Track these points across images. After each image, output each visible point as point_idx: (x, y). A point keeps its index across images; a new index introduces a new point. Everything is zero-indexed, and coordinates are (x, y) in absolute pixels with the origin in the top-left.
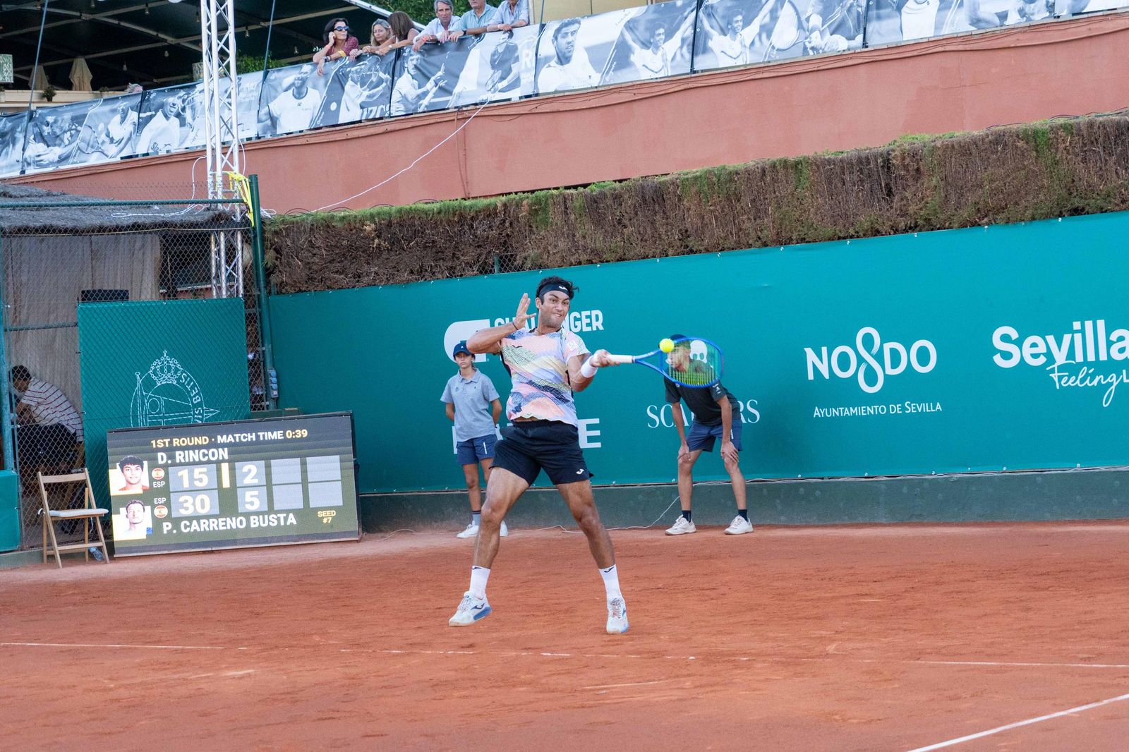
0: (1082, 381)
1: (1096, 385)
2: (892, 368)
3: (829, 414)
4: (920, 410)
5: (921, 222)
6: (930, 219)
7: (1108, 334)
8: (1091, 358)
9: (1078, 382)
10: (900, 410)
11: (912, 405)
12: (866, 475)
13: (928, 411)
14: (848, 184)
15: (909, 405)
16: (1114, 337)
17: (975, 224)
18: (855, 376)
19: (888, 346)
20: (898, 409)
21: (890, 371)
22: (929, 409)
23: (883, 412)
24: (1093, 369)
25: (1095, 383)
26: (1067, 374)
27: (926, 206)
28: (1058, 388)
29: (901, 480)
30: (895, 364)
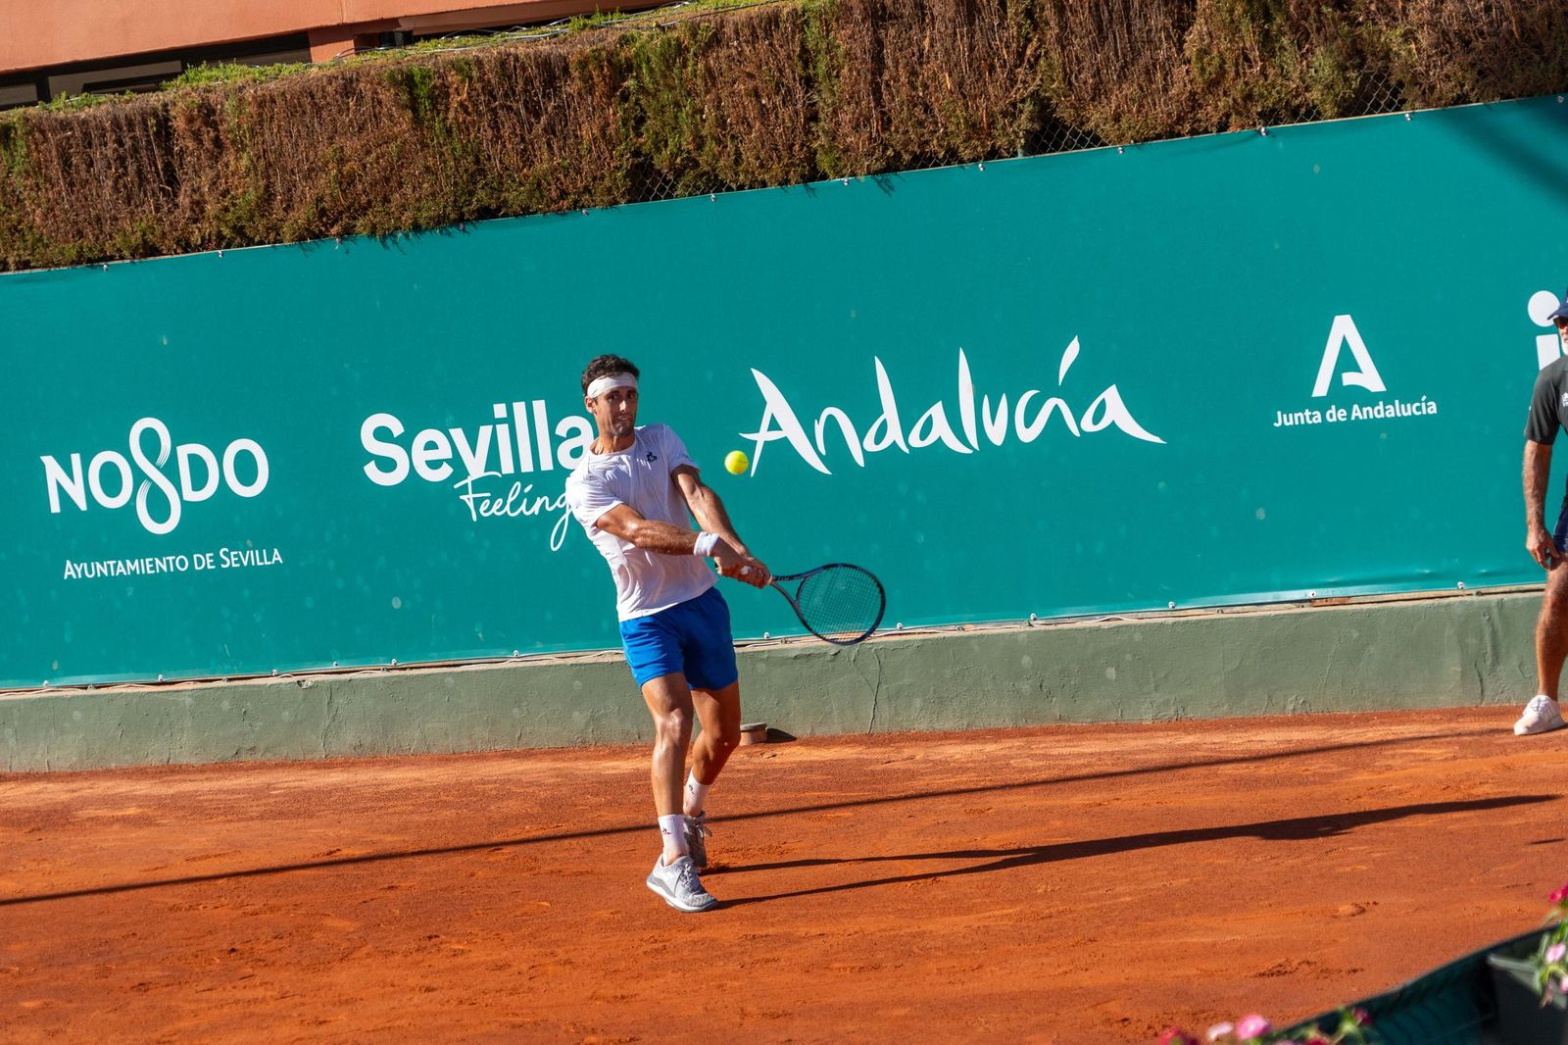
0: (515, 506)
1: (537, 513)
2: (194, 490)
3: (90, 572)
4: (245, 563)
5: (226, 232)
6: (243, 227)
7: (552, 426)
8: (527, 466)
9: (507, 508)
10: (211, 564)
11: (232, 553)
12: (160, 678)
13: (259, 564)
14: (99, 166)
15: (227, 554)
16: (562, 429)
17: (317, 236)
18: (131, 506)
19: (184, 451)
20: (209, 561)
21: (191, 496)
22: (262, 560)
23: (183, 566)
24: (530, 486)
25: (536, 509)
26: (489, 495)
27: (234, 205)
28: (475, 518)
29: (218, 688)
30: (199, 482)
